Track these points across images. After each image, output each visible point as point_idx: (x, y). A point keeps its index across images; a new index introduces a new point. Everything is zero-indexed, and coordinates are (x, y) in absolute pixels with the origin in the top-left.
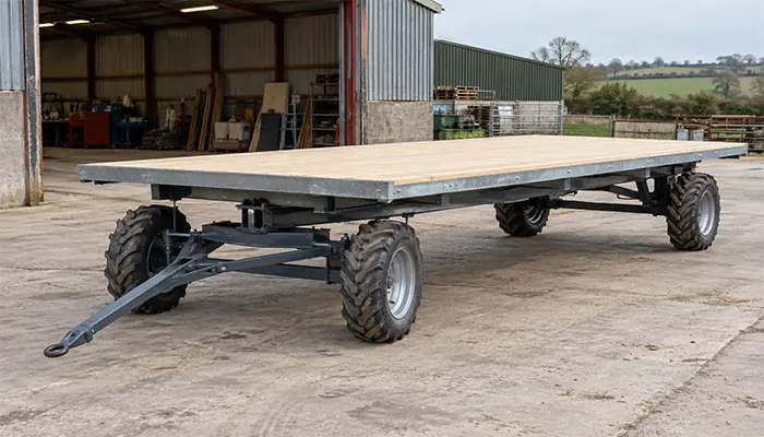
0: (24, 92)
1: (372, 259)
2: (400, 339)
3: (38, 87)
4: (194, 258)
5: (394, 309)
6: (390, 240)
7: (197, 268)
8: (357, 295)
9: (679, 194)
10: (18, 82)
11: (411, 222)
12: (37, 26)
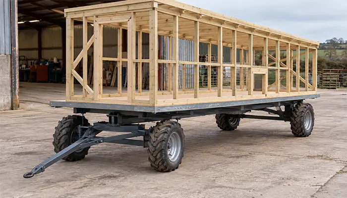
0: (11, 55)
1: (161, 136)
2: (173, 170)
3: (17, 53)
4: (90, 136)
5: (171, 158)
6: (169, 129)
7: (91, 141)
8: (154, 152)
9: (296, 112)
10: (8, 50)
11: (179, 121)
12: (17, 23)
